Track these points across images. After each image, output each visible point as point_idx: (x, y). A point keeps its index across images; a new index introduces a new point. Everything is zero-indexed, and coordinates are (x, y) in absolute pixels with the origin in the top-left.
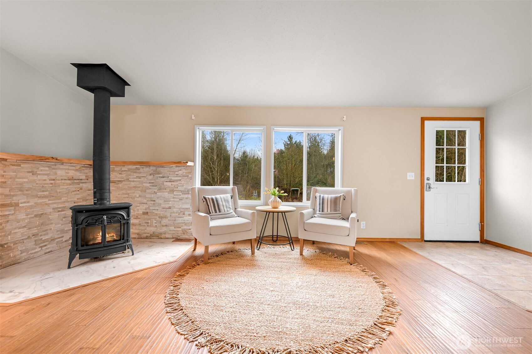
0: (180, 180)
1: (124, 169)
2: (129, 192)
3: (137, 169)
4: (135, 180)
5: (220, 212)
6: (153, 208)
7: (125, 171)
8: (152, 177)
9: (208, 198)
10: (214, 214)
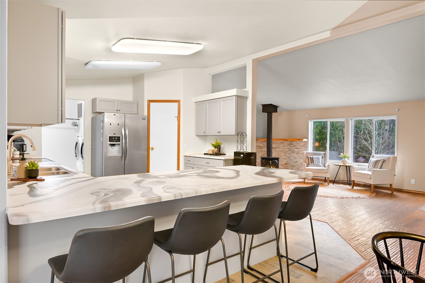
0: (301, 148)
1: (277, 142)
2: (280, 153)
3: (283, 142)
4: (282, 147)
5: (313, 163)
6: (290, 161)
7: (278, 143)
8: (288, 146)
9: (309, 157)
10: (311, 164)
